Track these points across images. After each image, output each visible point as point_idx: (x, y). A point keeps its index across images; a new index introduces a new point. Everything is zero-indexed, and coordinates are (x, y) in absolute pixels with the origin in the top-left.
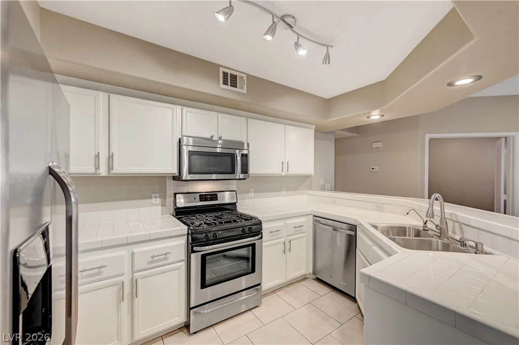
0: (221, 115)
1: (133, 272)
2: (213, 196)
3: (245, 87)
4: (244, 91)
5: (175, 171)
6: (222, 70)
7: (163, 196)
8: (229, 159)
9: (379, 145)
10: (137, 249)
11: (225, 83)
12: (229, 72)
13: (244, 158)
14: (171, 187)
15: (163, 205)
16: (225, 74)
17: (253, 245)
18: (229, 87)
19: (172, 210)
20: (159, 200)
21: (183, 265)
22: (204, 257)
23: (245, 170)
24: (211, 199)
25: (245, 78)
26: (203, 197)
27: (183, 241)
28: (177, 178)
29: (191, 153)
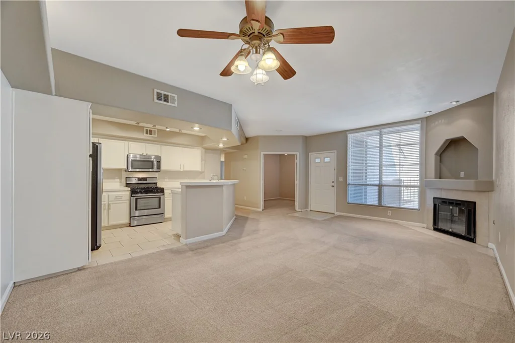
0: (147, 144)
1: (109, 201)
2: (145, 179)
3: (156, 134)
4: (156, 136)
5: (125, 167)
6: (145, 129)
7: (120, 178)
8: (151, 163)
9: (246, 156)
10: (110, 194)
11: (147, 133)
12: (149, 129)
13: (158, 163)
14: (125, 175)
15: (120, 182)
16: (147, 130)
17: (160, 198)
18: (149, 135)
19: (125, 185)
20: (118, 180)
21: (128, 202)
22: (136, 199)
23: (159, 167)
24: (144, 180)
25: (156, 130)
26: (139, 179)
27: (128, 193)
28: (127, 170)
29: (133, 161)
